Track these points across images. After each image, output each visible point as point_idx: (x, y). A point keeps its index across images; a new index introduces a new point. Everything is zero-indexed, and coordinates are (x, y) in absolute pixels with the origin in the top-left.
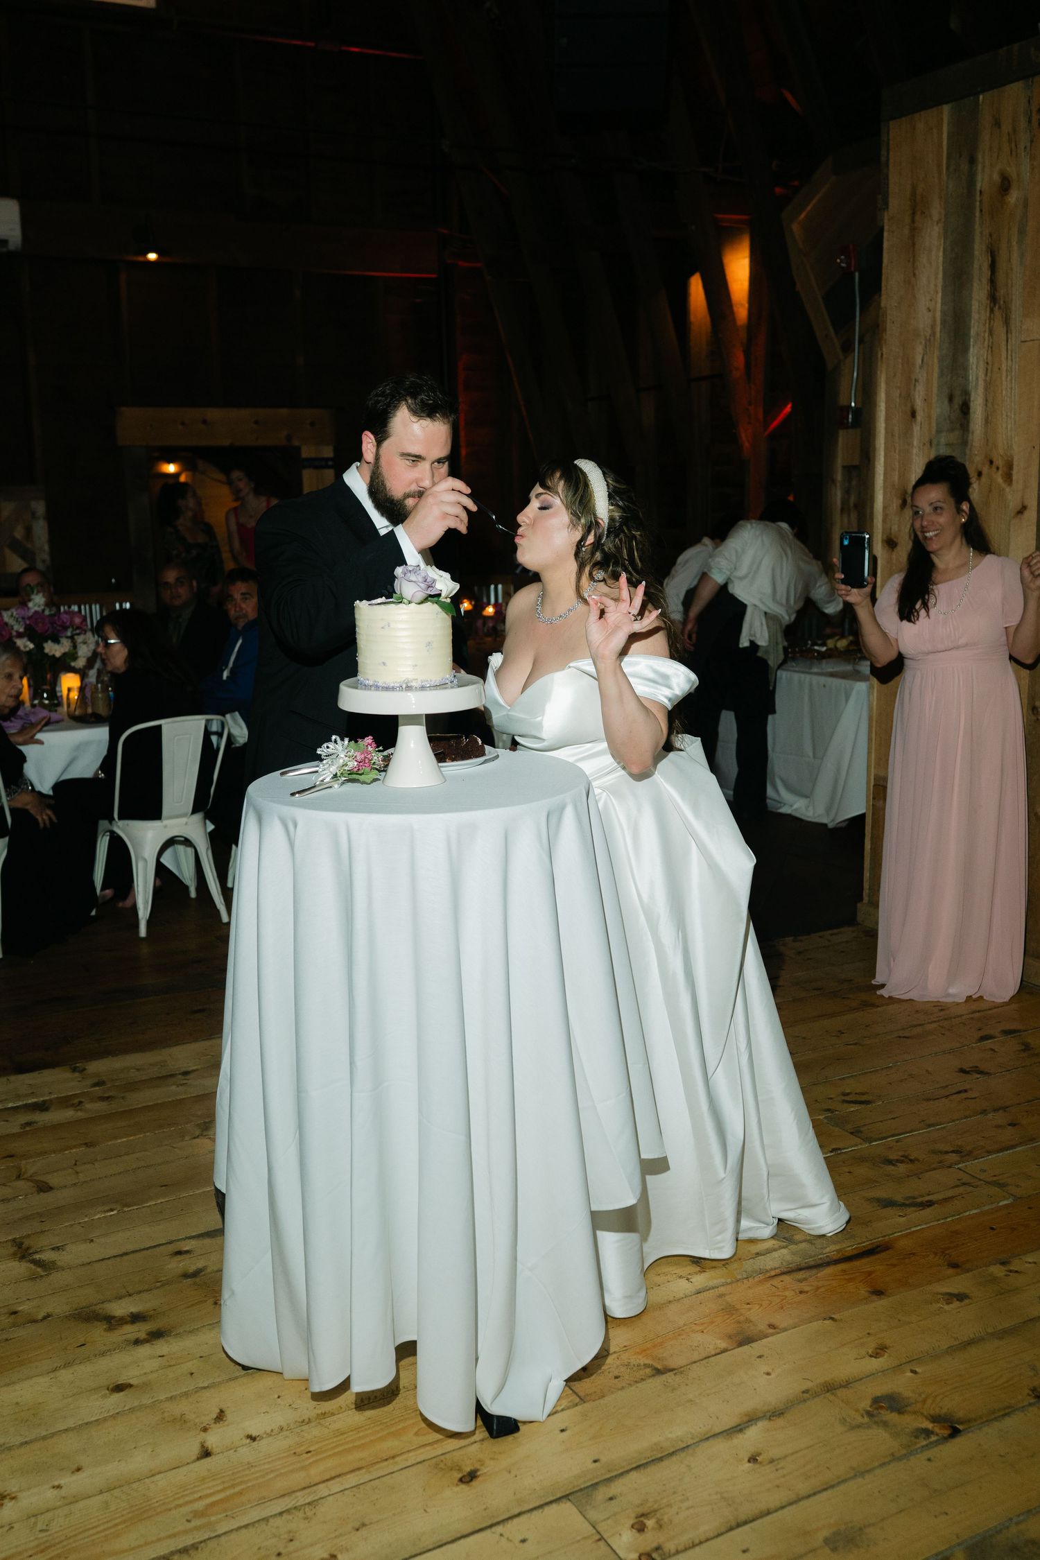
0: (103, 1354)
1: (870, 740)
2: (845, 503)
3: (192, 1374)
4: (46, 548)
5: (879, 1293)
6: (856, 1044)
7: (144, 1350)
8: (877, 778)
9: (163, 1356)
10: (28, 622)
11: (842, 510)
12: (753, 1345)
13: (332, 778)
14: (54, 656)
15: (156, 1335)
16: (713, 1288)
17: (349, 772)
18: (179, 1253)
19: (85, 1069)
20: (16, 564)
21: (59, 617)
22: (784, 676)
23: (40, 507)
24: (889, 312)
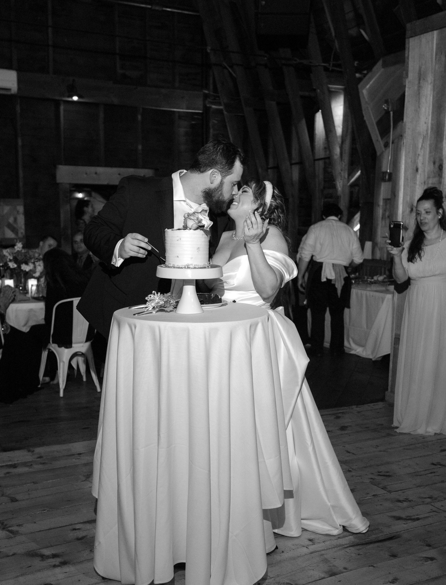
0: (39, 571)
1: (393, 317)
2: (383, 215)
3: (79, 580)
4: (23, 227)
5: (394, 556)
6: (384, 451)
7: (58, 570)
8: (396, 335)
9: (66, 572)
10: (14, 255)
11: (382, 218)
12: (337, 576)
13: (152, 309)
14: (25, 271)
15: (64, 563)
16: (318, 551)
17: (160, 306)
18: (75, 529)
19: (33, 451)
21: (29, 254)
22: (354, 291)
23: (21, 209)
24: (407, 124)
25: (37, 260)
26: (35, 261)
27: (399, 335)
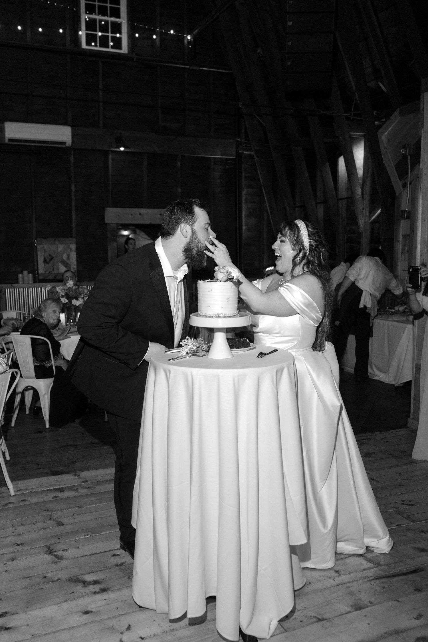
0: (81, 597)
1: (414, 348)
2: (403, 249)
3: (118, 608)
4: (75, 263)
5: (418, 590)
6: (407, 479)
7: (98, 596)
8: (417, 365)
9: (106, 600)
10: (66, 291)
11: (402, 253)
12: (363, 610)
13: (186, 354)
14: (76, 305)
15: (104, 590)
16: (344, 583)
17: (193, 352)
18: (115, 555)
19: (80, 475)
20: (62, 269)
21: (79, 290)
22: (376, 321)
23: (73, 247)
24: (423, 170)
25: (86, 296)
26: (84, 296)
27: (420, 365)
